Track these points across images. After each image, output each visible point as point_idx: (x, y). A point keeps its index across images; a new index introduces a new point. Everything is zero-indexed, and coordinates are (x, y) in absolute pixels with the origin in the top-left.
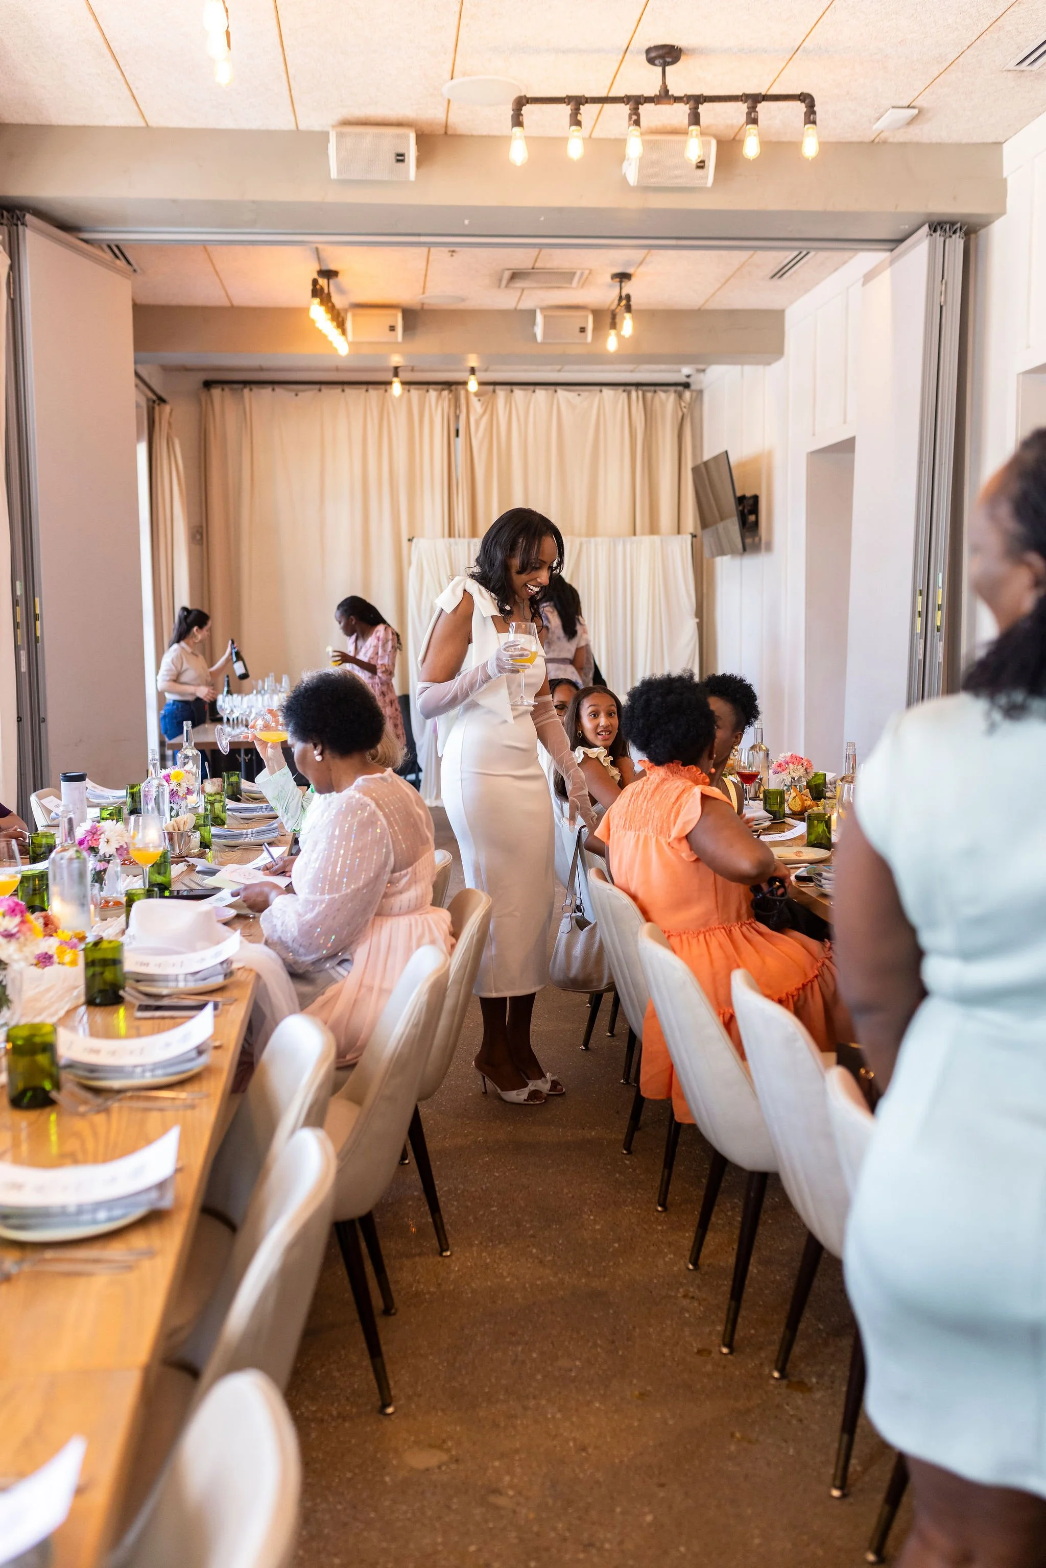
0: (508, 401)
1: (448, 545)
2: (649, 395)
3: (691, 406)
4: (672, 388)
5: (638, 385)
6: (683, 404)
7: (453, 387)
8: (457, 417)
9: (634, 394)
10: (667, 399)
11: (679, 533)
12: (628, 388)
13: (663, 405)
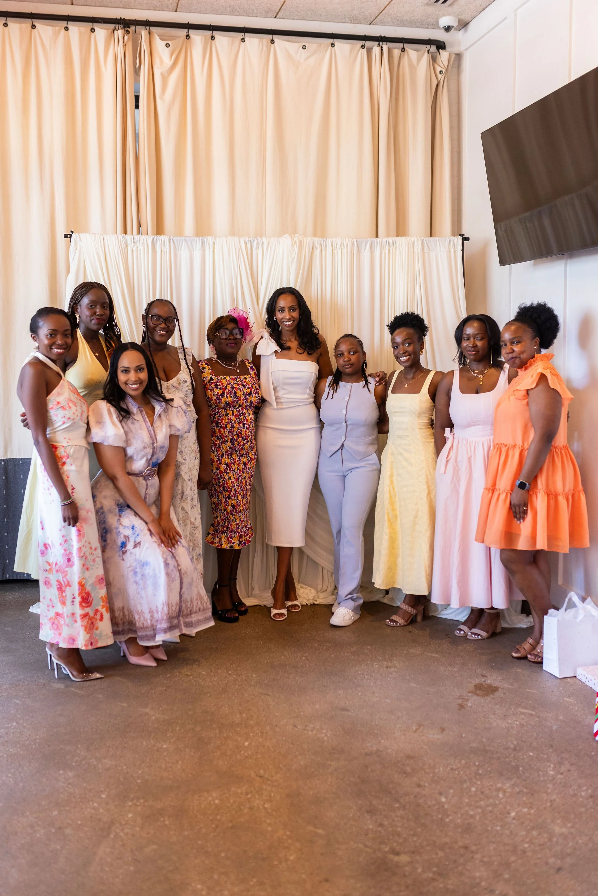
0: (209, 53)
1: (124, 246)
2: (397, 52)
3: (446, 72)
4: (424, 48)
5: (381, 39)
6: (438, 69)
7: (133, 28)
8: (137, 72)
9: (376, 50)
10: (419, 59)
11: (431, 237)
12: (368, 44)
13: (413, 68)
